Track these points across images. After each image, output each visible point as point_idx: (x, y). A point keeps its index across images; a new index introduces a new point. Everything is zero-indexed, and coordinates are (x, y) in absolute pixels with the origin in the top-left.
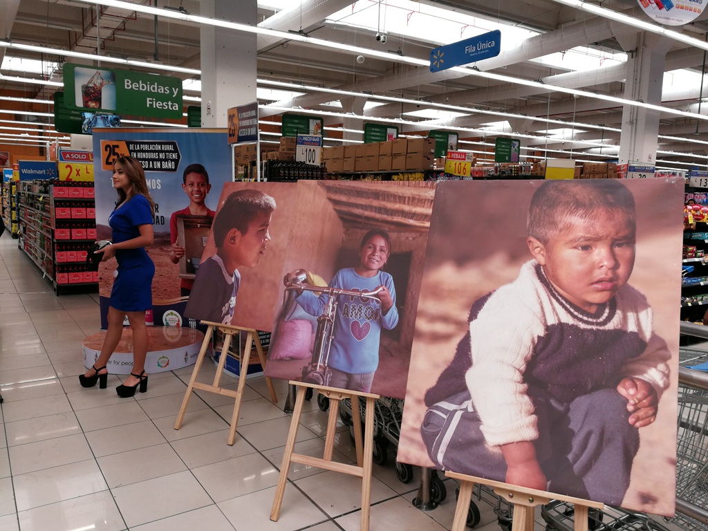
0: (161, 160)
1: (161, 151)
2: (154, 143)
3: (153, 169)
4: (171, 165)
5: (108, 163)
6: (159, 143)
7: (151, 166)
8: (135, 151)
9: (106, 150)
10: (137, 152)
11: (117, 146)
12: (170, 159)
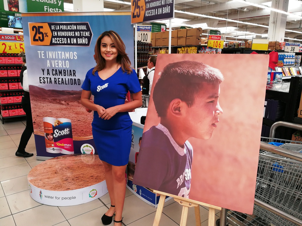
0: (77, 37)
1: (77, 30)
2: (71, 24)
3: (71, 44)
4: (84, 41)
5: (35, 40)
6: (75, 24)
7: (69, 42)
8: (55, 30)
9: (33, 30)
10: (57, 31)
11: (42, 27)
12: (84, 37)
